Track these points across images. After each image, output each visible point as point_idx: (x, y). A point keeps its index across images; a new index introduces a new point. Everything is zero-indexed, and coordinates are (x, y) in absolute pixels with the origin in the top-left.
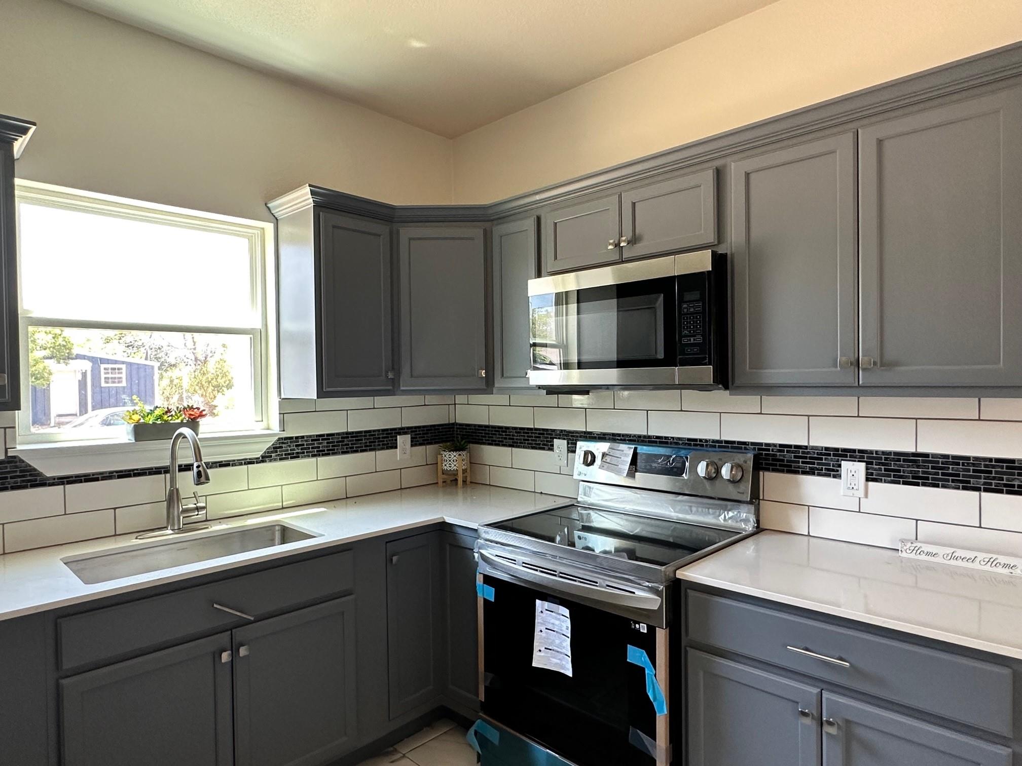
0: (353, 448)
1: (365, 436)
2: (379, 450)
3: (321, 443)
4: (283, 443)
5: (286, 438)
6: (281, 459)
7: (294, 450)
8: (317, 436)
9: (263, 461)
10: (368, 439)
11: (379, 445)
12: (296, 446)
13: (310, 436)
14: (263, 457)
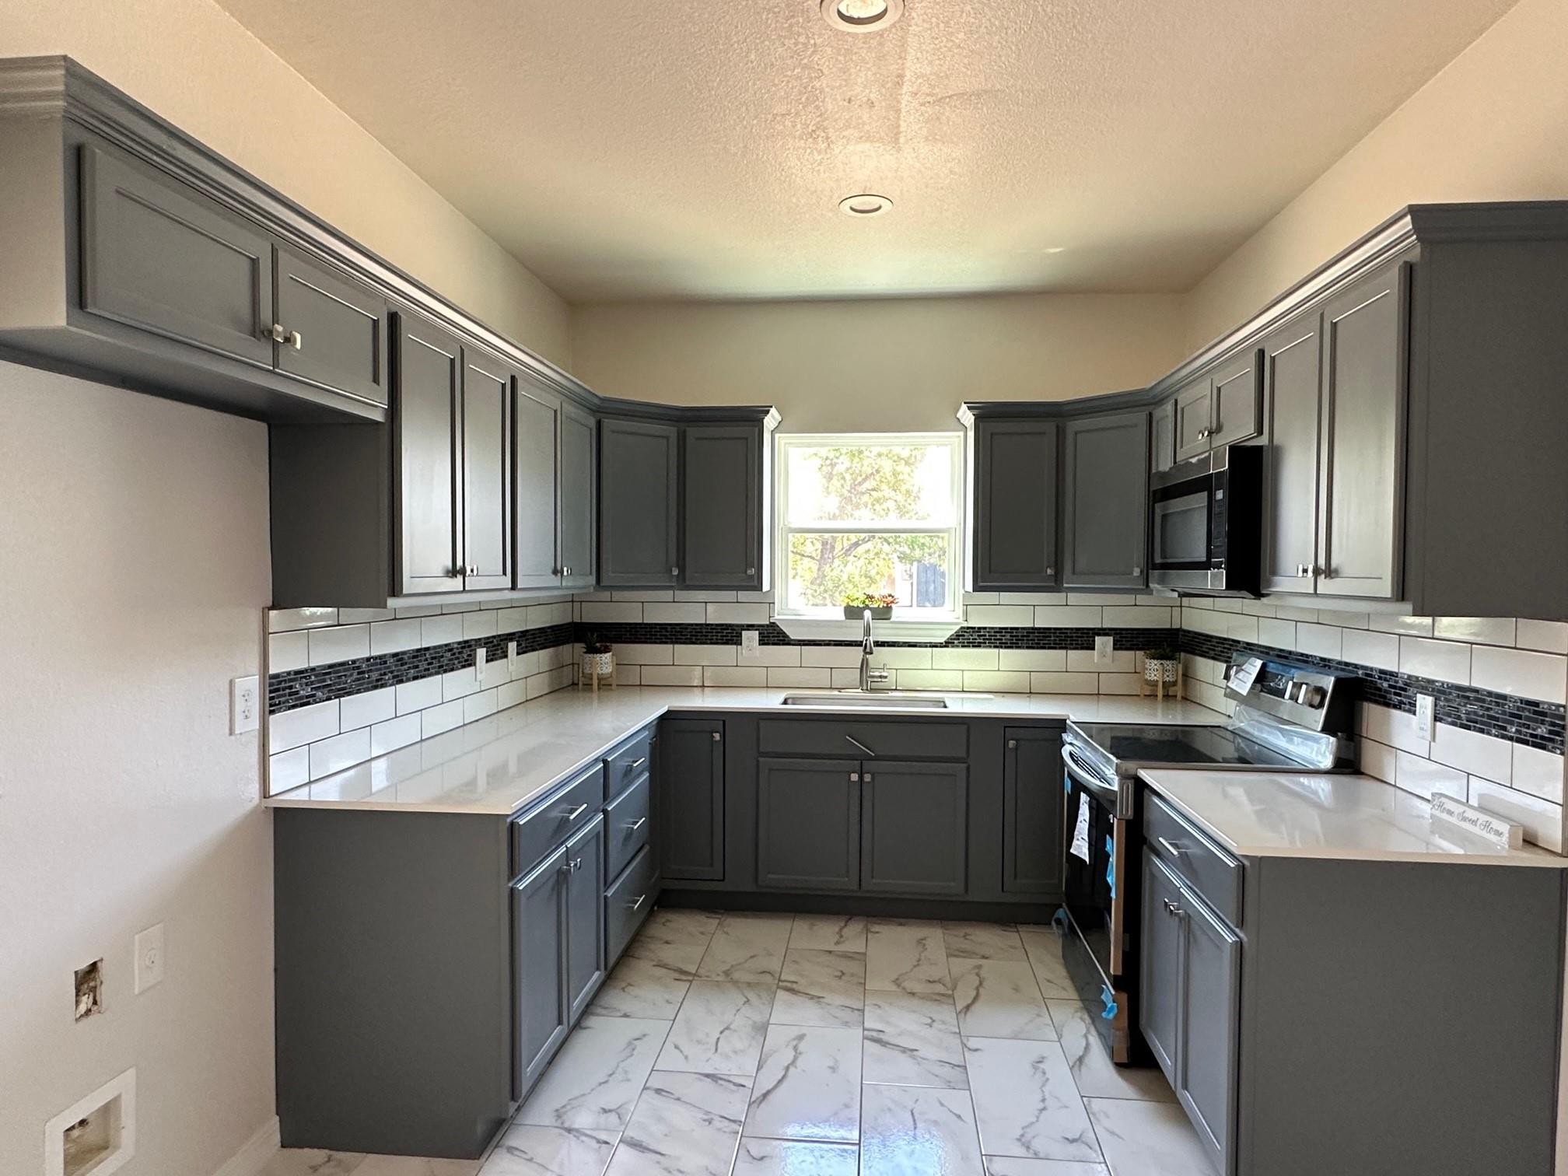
0: (1039, 644)
1: (1054, 633)
2: (1071, 649)
3: (1004, 636)
4: (965, 632)
5: (968, 628)
6: (962, 646)
7: (976, 639)
8: (1000, 628)
9: (945, 646)
10: (1057, 637)
11: (1072, 644)
12: (978, 636)
13: (992, 628)
14: (946, 642)
